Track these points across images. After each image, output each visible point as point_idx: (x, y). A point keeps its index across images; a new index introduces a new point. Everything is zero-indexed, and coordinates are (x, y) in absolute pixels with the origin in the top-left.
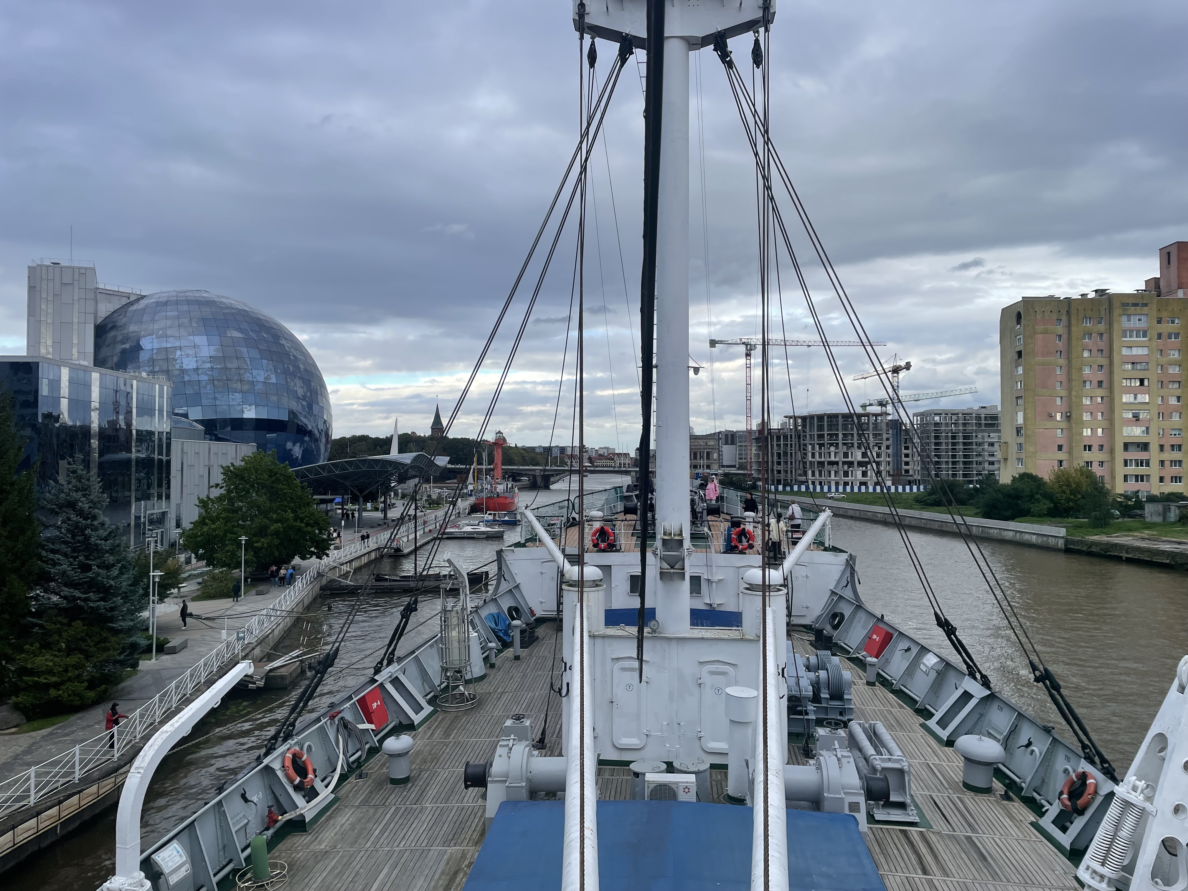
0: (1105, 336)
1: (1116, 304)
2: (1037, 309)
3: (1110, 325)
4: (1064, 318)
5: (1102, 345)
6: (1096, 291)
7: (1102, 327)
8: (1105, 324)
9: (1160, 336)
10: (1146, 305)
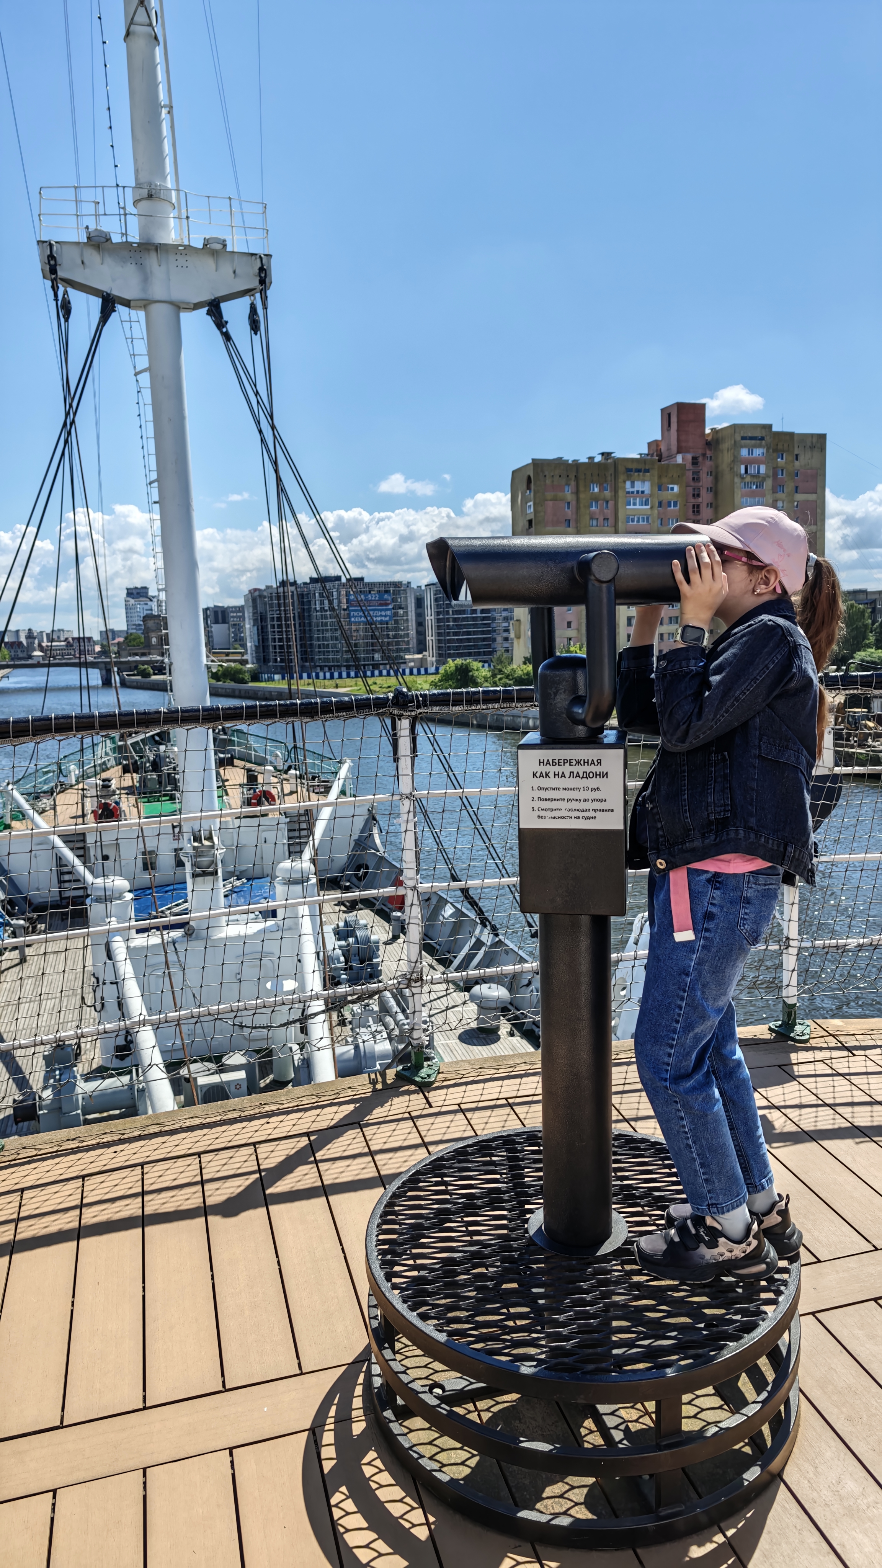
0: (611, 503)
1: (621, 469)
2: (546, 473)
3: (616, 491)
4: (573, 483)
5: (609, 513)
6: (603, 454)
7: (608, 494)
8: (611, 491)
9: (660, 504)
10: (647, 471)
